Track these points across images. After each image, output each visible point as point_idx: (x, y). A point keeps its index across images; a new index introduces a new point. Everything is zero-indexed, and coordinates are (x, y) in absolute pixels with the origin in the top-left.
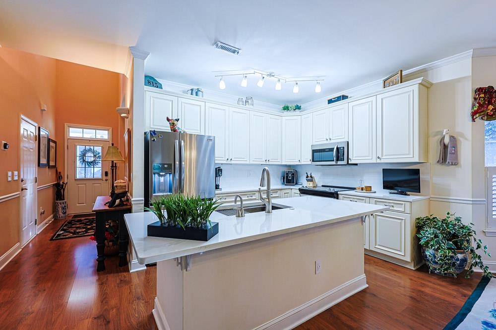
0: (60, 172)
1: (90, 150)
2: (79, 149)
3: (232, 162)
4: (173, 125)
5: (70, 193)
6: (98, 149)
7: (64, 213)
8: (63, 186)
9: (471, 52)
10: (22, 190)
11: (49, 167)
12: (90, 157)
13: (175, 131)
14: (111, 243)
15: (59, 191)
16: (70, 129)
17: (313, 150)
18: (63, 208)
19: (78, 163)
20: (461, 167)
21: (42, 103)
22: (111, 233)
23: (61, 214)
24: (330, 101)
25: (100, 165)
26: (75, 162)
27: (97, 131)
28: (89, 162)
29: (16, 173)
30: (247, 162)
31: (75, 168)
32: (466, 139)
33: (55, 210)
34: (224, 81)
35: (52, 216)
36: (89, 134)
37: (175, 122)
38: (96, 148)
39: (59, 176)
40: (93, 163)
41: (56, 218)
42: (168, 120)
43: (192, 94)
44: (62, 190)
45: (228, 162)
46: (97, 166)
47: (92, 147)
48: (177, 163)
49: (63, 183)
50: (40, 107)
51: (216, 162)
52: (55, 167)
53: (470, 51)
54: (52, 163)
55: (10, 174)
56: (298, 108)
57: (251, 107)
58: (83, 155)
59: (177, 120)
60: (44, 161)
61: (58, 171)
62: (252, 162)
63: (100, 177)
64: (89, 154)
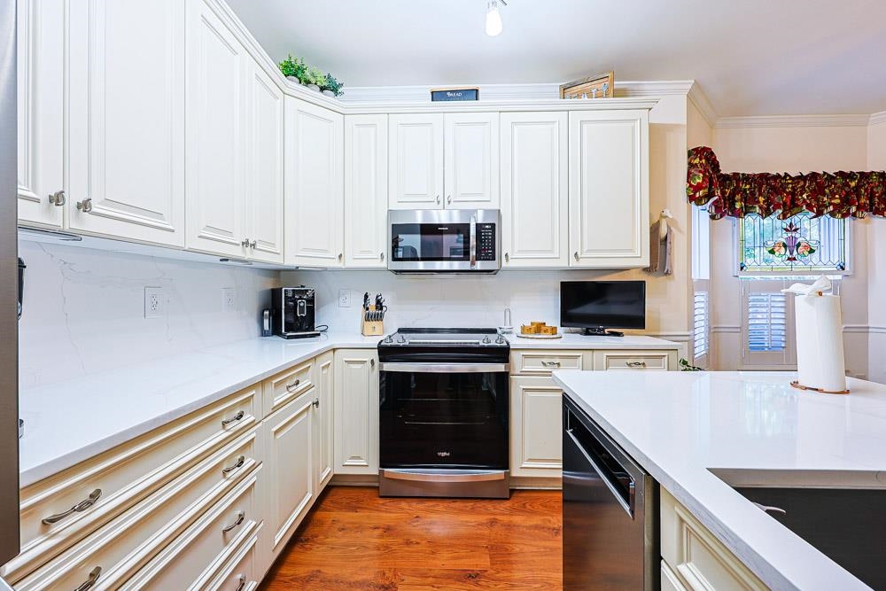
3: (90, 223)
9: (688, 85)
17: (393, 227)
20: (673, 278)
24: (437, 96)
32: (680, 231)
53: (690, 81)
56: (331, 87)
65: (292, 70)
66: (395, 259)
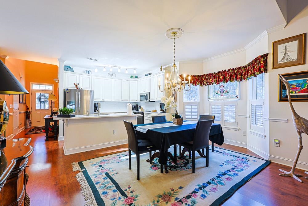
0: (28, 106)
1: (43, 95)
2: (38, 95)
3: (105, 101)
4: (76, 86)
5: (33, 116)
6: (47, 95)
7: (30, 126)
8: (29, 113)
10: (14, 112)
11: (23, 103)
12: (43, 99)
13: (77, 88)
14: (51, 132)
15: (27, 115)
16: (33, 85)
17: (140, 96)
18: (30, 123)
19: (37, 102)
21: (20, 74)
22: (51, 128)
23: (29, 126)
24: (146, 75)
25: (48, 103)
26: (35, 101)
27: (46, 86)
28: (43, 101)
29: (12, 105)
30: (112, 101)
31: (35, 104)
33: (25, 124)
34: (97, 69)
35: (24, 127)
36: (42, 87)
37: (77, 85)
38: (46, 94)
39: (27, 108)
40: (44, 102)
41: (26, 128)
42: (74, 84)
43: (86, 73)
44: (29, 115)
45: (103, 101)
46: (47, 103)
47: (44, 94)
48: (77, 101)
49: (29, 111)
50: (20, 76)
51: (94, 100)
52: (25, 103)
54: (24, 102)
55: (10, 105)
56: (136, 77)
57: (114, 77)
58: (39, 98)
59: (78, 84)
60: (21, 101)
61: (27, 105)
62: (114, 101)
63: (48, 109)
64: (42, 97)
65: (132, 77)
66: (140, 100)
